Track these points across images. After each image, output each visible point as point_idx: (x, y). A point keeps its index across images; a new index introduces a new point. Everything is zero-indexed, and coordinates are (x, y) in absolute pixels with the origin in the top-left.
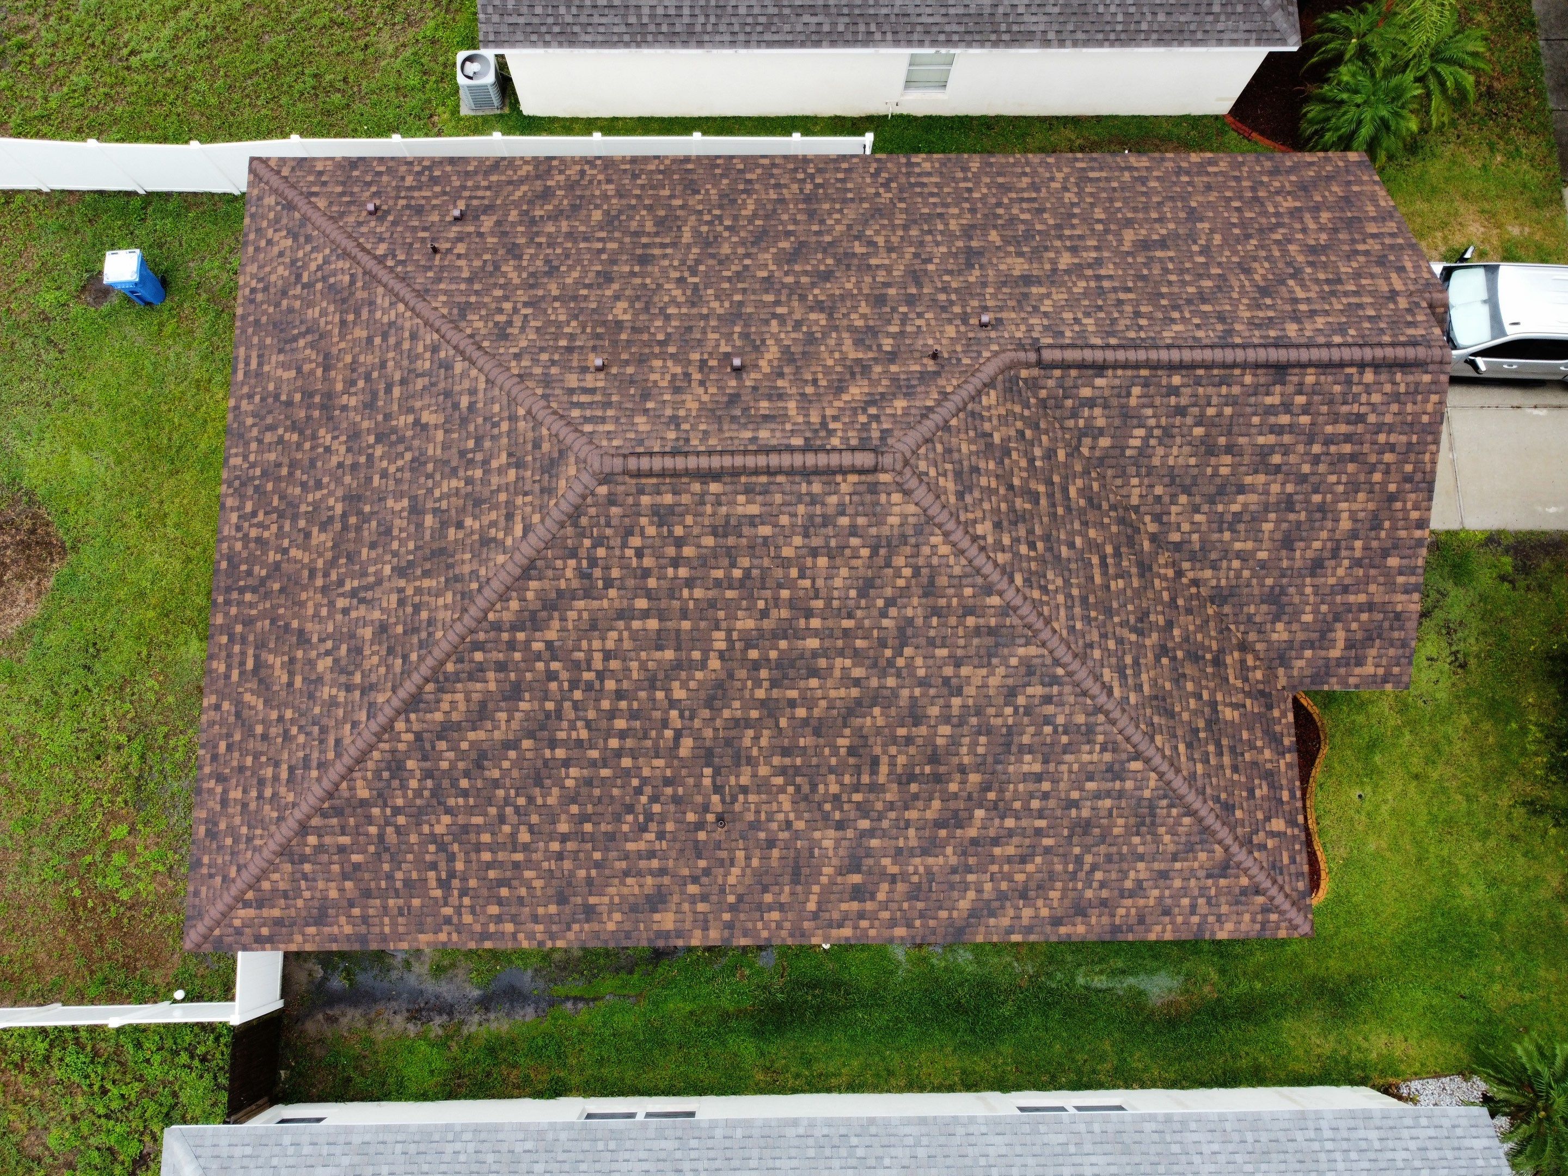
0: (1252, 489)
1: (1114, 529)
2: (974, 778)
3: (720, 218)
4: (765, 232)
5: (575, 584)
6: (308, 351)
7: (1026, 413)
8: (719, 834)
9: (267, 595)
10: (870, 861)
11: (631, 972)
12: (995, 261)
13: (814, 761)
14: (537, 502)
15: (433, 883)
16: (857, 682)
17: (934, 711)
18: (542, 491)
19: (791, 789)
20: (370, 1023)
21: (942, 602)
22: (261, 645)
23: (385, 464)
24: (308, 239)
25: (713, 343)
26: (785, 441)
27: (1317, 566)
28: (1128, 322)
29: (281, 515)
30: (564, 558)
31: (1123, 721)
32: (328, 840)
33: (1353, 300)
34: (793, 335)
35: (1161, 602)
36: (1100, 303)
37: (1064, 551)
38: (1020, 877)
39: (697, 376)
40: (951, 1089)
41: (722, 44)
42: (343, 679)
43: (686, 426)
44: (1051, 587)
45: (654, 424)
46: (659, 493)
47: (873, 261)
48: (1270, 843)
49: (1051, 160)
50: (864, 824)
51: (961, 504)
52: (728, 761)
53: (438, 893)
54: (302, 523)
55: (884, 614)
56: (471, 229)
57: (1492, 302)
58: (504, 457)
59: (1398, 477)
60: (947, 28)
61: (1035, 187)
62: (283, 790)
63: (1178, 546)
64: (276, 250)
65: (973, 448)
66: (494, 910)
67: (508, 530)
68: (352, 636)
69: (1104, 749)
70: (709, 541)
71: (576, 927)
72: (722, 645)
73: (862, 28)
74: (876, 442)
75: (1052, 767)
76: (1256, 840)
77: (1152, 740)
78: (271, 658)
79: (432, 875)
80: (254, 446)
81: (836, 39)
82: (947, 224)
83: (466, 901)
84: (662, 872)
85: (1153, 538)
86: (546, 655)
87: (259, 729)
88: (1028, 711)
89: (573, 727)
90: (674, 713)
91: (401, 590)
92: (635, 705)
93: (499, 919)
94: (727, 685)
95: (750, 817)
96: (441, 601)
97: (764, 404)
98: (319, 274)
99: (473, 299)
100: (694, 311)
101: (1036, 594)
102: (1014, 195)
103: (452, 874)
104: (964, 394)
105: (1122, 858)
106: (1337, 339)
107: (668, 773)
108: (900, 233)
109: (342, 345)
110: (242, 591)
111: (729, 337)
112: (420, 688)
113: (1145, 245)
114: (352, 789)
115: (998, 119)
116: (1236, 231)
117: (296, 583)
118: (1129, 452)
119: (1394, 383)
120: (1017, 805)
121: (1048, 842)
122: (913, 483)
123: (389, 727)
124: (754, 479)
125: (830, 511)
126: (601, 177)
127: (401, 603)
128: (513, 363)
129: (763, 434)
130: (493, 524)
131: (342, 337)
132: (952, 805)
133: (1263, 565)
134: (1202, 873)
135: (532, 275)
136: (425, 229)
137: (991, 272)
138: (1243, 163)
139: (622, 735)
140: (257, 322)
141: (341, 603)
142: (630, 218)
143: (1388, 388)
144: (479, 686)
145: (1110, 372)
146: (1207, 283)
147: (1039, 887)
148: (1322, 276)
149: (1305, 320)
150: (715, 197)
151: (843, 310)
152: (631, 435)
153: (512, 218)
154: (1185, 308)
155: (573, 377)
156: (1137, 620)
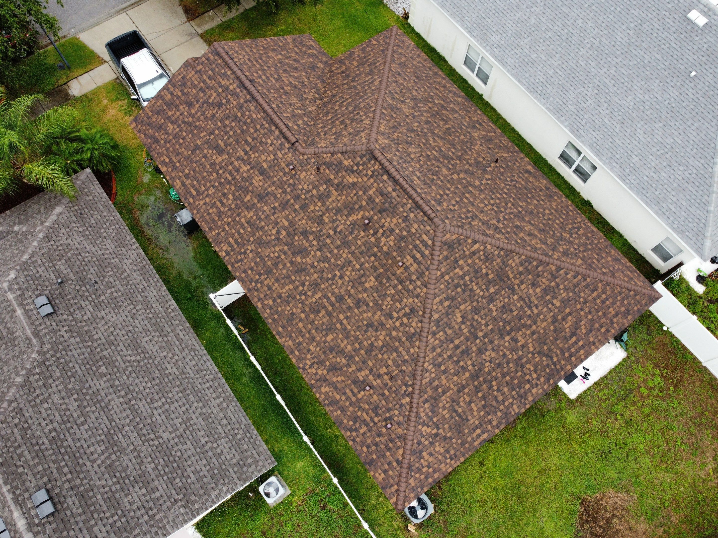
1: (330, 106)
2: (430, 105)
4: (297, 271)
5: (477, 220)
6: (462, 404)
7: (316, 138)
8: (499, 162)
9: (550, 350)
10: (470, 123)
12: (260, 188)
13: (461, 144)
14: (464, 244)
15: (581, 232)
17: (423, 118)
18: (460, 245)
19: (473, 147)
21: (396, 124)
23: (483, 327)
24: (419, 443)
25: (363, 240)
26: (388, 181)
27: (296, 61)
28: (262, 130)
29: (523, 366)
30: (474, 226)
32: (600, 266)
33: (207, 80)
34: (340, 218)
35: (339, 88)
36: (258, 144)
37: (351, 108)
38: (442, 89)
39: (381, 231)
44: (366, 104)
45: (411, 224)
50: (464, 127)
51: (365, 129)
52: (481, 165)
54: (520, 353)
57: (152, 81)
58: (457, 270)
62: (600, 290)
64: (431, 459)
65: (344, 138)
66: (571, 213)
68: (543, 297)
69: (396, 78)
70: (434, 188)
71: (554, 190)
72: (456, 175)
74: (367, 156)
75: (411, 88)
78: (568, 330)
80: (506, 403)
82: (252, 217)
83: (576, 221)
84: (521, 173)
85: (322, 99)
86: (501, 222)
87: (590, 317)
88: (403, 97)
89: (511, 208)
90: (483, 182)
91: (519, 286)
92: (490, 193)
94: (464, 171)
95: (488, 155)
97: (377, 200)
98: (430, 424)
99: (404, 339)
101: (372, 105)
103: (574, 228)
105: (416, 68)
106: (229, 73)
107: (498, 179)
108: (266, 228)
109: (452, 386)
110: (554, 364)
111: (356, 238)
113: (220, 152)
114: (582, 264)
116: (195, 132)
117: (540, 338)
118: (304, 112)
119: (233, 54)
120: (426, 93)
121: (428, 85)
123: (559, 260)
125: (398, 158)
126: (309, 356)
127: (522, 282)
128: (422, 294)
129: (390, 189)
130: (479, 258)
132: (440, 108)
133: (306, 73)
134: (404, 50)
136: (383, 395)
137: (266, 185)
138: (158, 153)
139: (500, 194)
140: (462, 445)
141: (535, 311)
142: (323, 324)
144: (526, 238)
146: (227, 122)
147: (440, 84)
148: (202, 95)
149: (226, 86)
150: (291, 305)
151: (317, 213)
152: (422, 227)
153: (354, 367)
154: (243, 120)
155: (412, 269)
156: (352, 89)
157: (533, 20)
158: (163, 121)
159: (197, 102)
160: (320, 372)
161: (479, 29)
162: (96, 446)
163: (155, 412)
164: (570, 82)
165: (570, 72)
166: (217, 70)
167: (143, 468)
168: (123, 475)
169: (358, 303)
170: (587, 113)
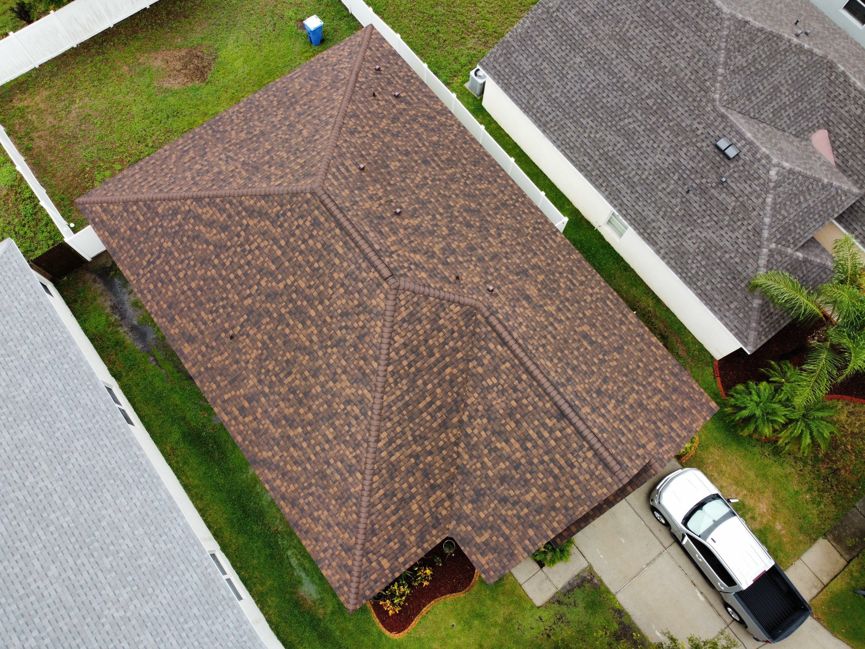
0: (511, 446)
1: (449, 400)
2: (310, 416)
3: (468, 178)
4: (474, 196)
5: (273, 215)
6: (309, 86)
7: (464, 328)
8: (228, 340)
9: (213, 136)
10: (256, 404)
11: (178, 372)
12: (528, 282)
13: (275, 351)
14: (291, 181)
15: (147, 259)
16: (311, 341)
17: (322, 379)
18: (297, 179)
19: (260, 352)
20: (102, 294)
21: (360, 346)
22: (194, 147)
23: (280, 133)
24: (351, 58)
25: (403, 200)
26: (373, 242)
27: (504, 500)
28: (536, 343)
29: (245, 120)
30: (278, 204)
31: (370, 456)
32: (138, 213)
33: (625, 430)
34: (429, 226)
35: (437, 444)
36: (538, 329)
37: (420, 382)
38: (289, 467)
39: (382, 202)
40: (210, 527)
41: (550, 139)
42: (195, 175)
43: (355, 207)
44: (399, 385)
45: (348, 197)
46: (322, 215)
47: (490, 239)
48: (374, 564)
49: (603, 284)
50: (267, 390)
51: (400, 323)
52: (253, 321)
53: (145, 263)
54: (245, 127)
55: (341, 329)
56: (394, 102)
57: (716, 524)
58: (302, 161)
59: (564, 504)
60: (629, 211)
61: (582, 283)
62: (146, 187)
63: (467, 435)
64: (341, 53)
65: (428, 314)
66: (152, 287)
67: (276, 180)
68: (212, 167)
69: (355, 457)
70: (319, 246)
71: (164, 320)
72: (289, 282)
73: (601, 181)
74: (397, 273)
75: (335, 442)
76: (370, 555)
77: (374, 475)
78: (191, 152)
79: (149, 256)
80: (266, 96)
81: (588, 175)
82: (532, 258)
83: (148, 275)
84: (202, 332)
85: (461, 421)
86: (244, 227)
87: (164, 166)
88: (347, 414)
89: (227, 258)
90: (256, 287)
91: (237, 168)
92: (249, 272)
93: (150, 291)
94: (278, 296)
95: (241, 346)
96: (239, 181)
97: (387, 229)
98: (340, 69)
100: (414, 188)
101: (391, 380)
102: (570, 277)
103: (154, 262)
104: (447, 296)
105: (323, 502)
106: (595, 430)
107: (235, 304)
108: (514, 243)
109: (317, 93)
110: (211, 129)
111: (410, 204)
112: (205, 197)
113: (585, 336)
114: (159, 205)
115: (632, 271)
116: (625, 370)
117: (223, 140)
118: (484, 383)
119: (596, 468)
120: (313, 442)
121: (308, 466)
122: (391, 297)
123: (185, 199)
124: (350, 241)
125: (360, 277)
126: (455, 132)
127: (232, 171)
128: (341, 141)
129: (372, 234)
130: (276, 175)
131: (321, 90)
132: (296, 416)
133: (487, 477)
134: (340, 541)
135: (388, 130)
136: (382, 88)
137: (520, 283)
138: (668, 360)
139: (237, 276)
140: (311, 66)
141: (223, 156)
142: (442, 150)
143: (592, 467)
144: (219, 215)
145: (506, 348)
146: (584, 368)
147: (290, 478)
148: (628, 413)
149: (596, 414)
150: (477, 173)
151: (456, 238)
152: (337, 191)
153: (411, 113)
154: (563, 364)
155: (350, 162)
156: (419, 436)
157: (125, 595)
158: (674, 397)
159: (632, 406)
162: (634, 34)
163: (593, 78)
164: (98, 479)
165: (94, 494)
166: (614, 440)
167: (591, 28)
168: (605, 18)
169: (407, 154)
170: (87, 430)
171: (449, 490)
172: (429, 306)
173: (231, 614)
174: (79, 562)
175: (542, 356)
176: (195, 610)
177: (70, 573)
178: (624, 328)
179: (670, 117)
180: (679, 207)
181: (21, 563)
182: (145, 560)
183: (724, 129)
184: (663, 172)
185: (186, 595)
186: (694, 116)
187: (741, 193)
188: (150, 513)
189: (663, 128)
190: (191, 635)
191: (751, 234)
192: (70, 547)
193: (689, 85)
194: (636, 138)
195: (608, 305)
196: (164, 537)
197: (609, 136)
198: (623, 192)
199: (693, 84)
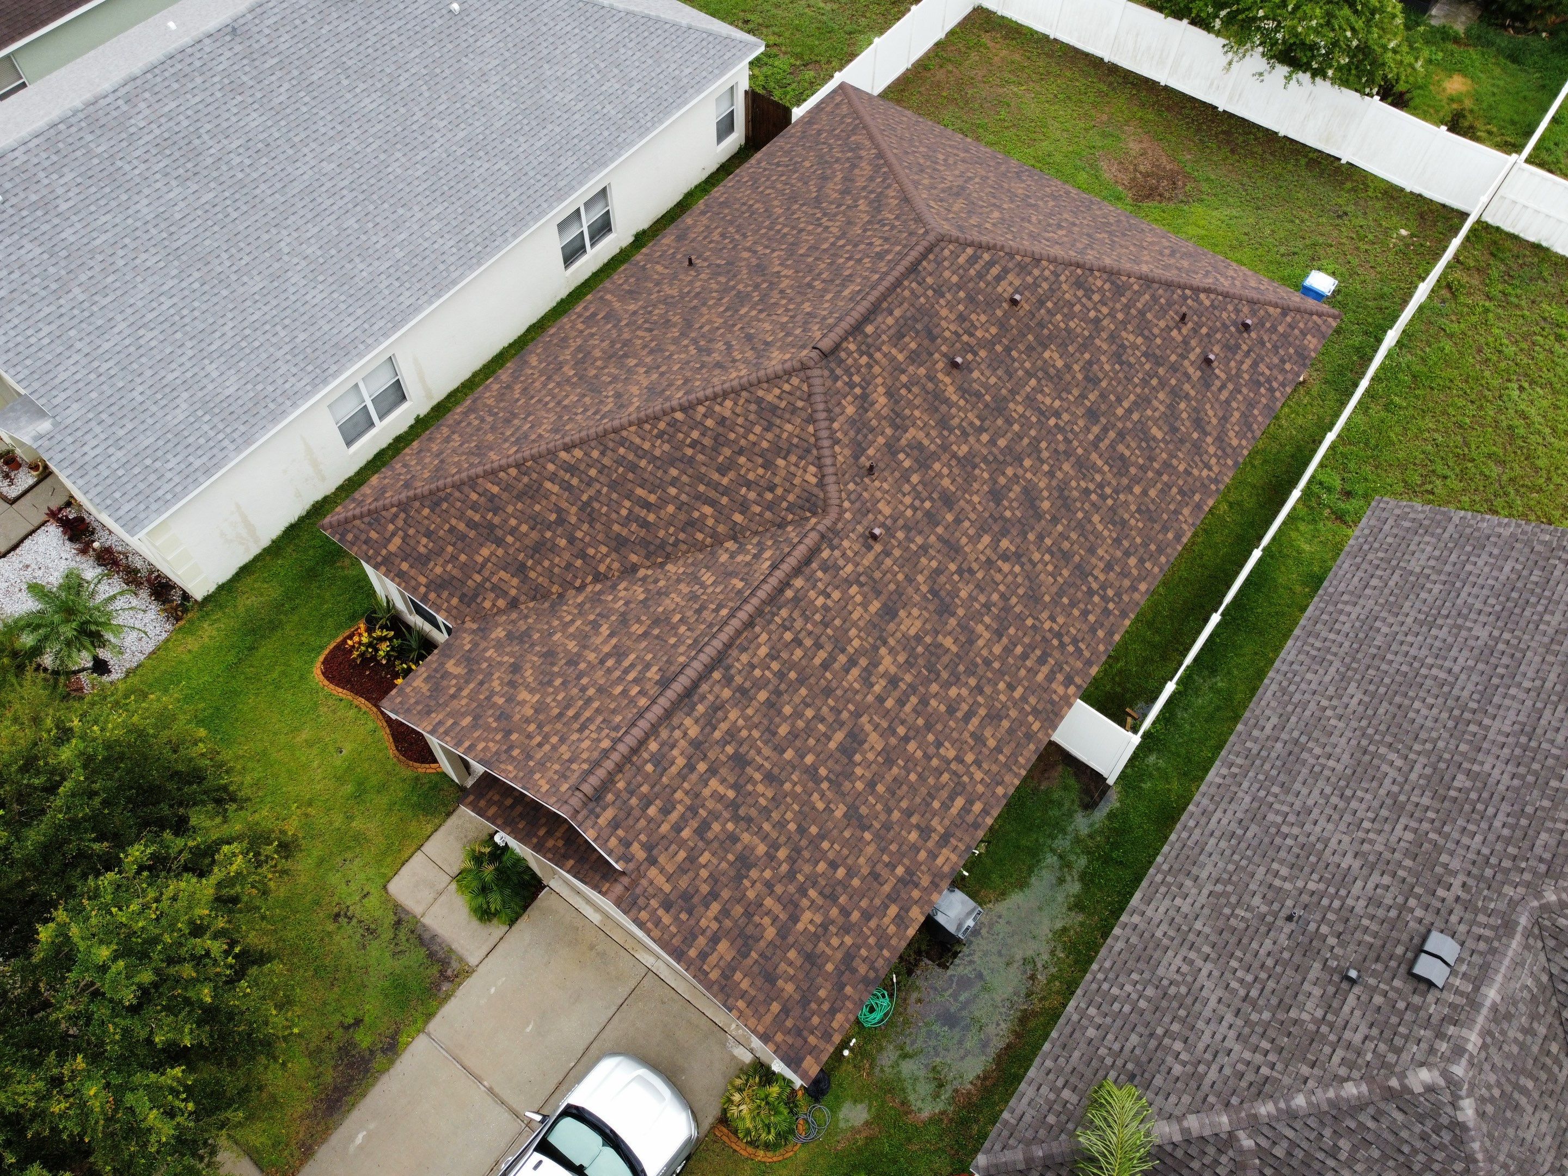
1: (661, 533)
2: (593, 373)
3: (1103, 497)
4: (1068, 508)
5: (879, 218)
6: (1157, 249)
7: (785, 504)
10: (602, 323)
12: (925, 614)
13: (680, 305)
15: (782, 159)
16: (701, 327)
17: (648, 359)
19: (676, 294)
21: (704, 371)
25: (987, 373)
26: (875, 323)
27: (515, 669)
28: (797, 626)
30: (898, 214)
34: (957, 421)
35: (589, 545)
36: (829, 631)
37: (674, 472)
38: (518, 386)
39: (965, 338)
43: (930, 293)
44: (659, 442)
45: (946, 282)
47: (986, 539)
48: (391, 527)
49: (1000, 791)
50: (623, 323)
51: (754, 398)
52: (720, 270)
53: (775, 161)
54: (1039, 195)
55: (726, 343)
56: (1192, 357)
59: (517, 743)
61: (979, 739)
65: (785, 435)
66: (745, 179)
67: (940, 206)
68: (946, 166)
70: (847, 273)
72: (783, 273)
74: (833, 365)
75: (558, 409)
76: (402, 515)
77: (518, 466)
79: (787, 159)
82: (987, 627)
83: (761, 170)
84: (693, 241)
85: (634, 568)
86: (853, 205)
88: (601, 402)
89: (804, 212)
90: (768, 251)
91: (951, 182)
92: (789, 237)
94: (760, 274)
95: (681, 277)
96: (926, 181)
97: (913, 345)
99: (1124, 300)
100: (1023, 393)
101: (662, 425)
102: (982, 712)
103: (779, 166)
104: (827, 454)
105: (472, 436)
107: (740, 247)
108: (1002, 588)
111: (985, 386)
112: (885, 159)
113: (856, 739)
114: (860, 135)
116: (814, 830)
118: (704, 571)
119: (584, 761)
120: (557, 390)
121: (521, 402)
122: (788, 366)
123: (877, 148)
126: (1195, 472)
127: (943, 178)
128: (1051, 268)
129: (890, 321)
130: (950, 206)
131: (1153, 256)
132: (590, 362)
133: (551, 635)
134: (418, 473)
135: (1124, 347)
136: (1209, 336)
137: (916, 598)
138: (880, 948)
139: (779, 231)
140: (1204, 255)
141: (970, 174)
142: (1139, 447)
143: (585, 756)
144: (863, 179)
147: (503, 394)
148: (716, 827)
149: (691, 750)
150: (1126, 516)
151: (956, 471)
152: (946, 264)
153: (1187, 387)
154: (775, 681)
155: (1017, 282)
156: (593, 509)
157: (310, 250)
158: (792, 954)
159: (734, 838)
160: (1212, 450)
161: (323, 358)
164: (460, 194)
165: (438, 194)
166: (645, 789)
169: (1092, 381)
170: (523, 171)
171: (523, 598)
172: (797, 431)
173: (303, 383)
174: (345, 192)
175: (774, 637)
176: (302, 336)
177: (329, 185)
178: (913, 836)
179: (1447, 829)
180: (1248, 915)
181: (332, 133)
182: (361, 266)
183: (1479, 938)
184: (1313, 859)
185: (322, 322)
186: (1475, 871)
187: (1340, 1022)
188: (427, 262)
189: (1413, 824)
190: (268, 336)
191: (1250, 1077)
192: (362, 180)
193: (1544, 836)
194: (1365, 785)
195: (952, 798)
196: (397, 284)
197: (1343, 741)
198: (1233, 806)
199: (1552, 842)
